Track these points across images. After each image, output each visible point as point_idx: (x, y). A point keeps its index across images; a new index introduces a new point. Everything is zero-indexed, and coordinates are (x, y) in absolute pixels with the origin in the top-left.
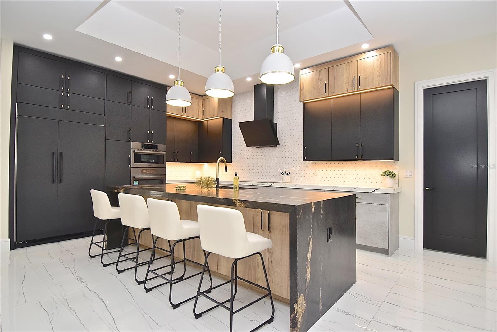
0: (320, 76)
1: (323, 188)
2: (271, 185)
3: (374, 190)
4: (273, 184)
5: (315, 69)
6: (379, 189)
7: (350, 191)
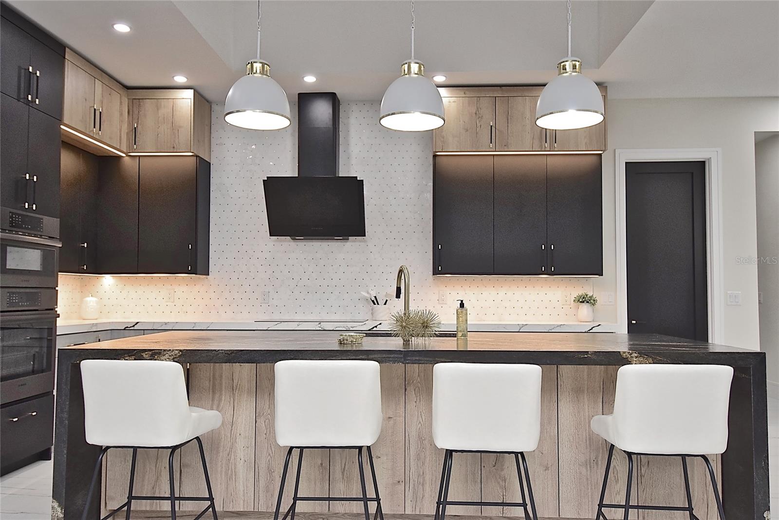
0: (477, 108)
1: (498, 327)
2: (376, 327)
3: (592, 328)
4: (380, 324)
5: (466, 92)
6: (599, 325)
7: (550, 331)
